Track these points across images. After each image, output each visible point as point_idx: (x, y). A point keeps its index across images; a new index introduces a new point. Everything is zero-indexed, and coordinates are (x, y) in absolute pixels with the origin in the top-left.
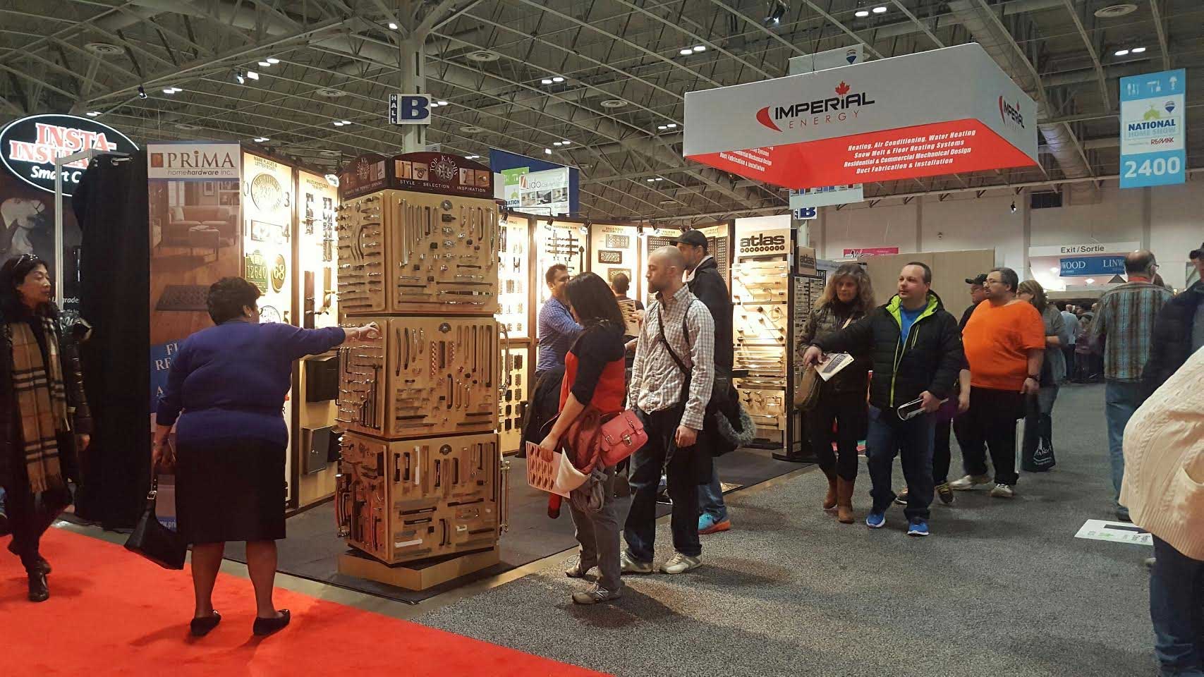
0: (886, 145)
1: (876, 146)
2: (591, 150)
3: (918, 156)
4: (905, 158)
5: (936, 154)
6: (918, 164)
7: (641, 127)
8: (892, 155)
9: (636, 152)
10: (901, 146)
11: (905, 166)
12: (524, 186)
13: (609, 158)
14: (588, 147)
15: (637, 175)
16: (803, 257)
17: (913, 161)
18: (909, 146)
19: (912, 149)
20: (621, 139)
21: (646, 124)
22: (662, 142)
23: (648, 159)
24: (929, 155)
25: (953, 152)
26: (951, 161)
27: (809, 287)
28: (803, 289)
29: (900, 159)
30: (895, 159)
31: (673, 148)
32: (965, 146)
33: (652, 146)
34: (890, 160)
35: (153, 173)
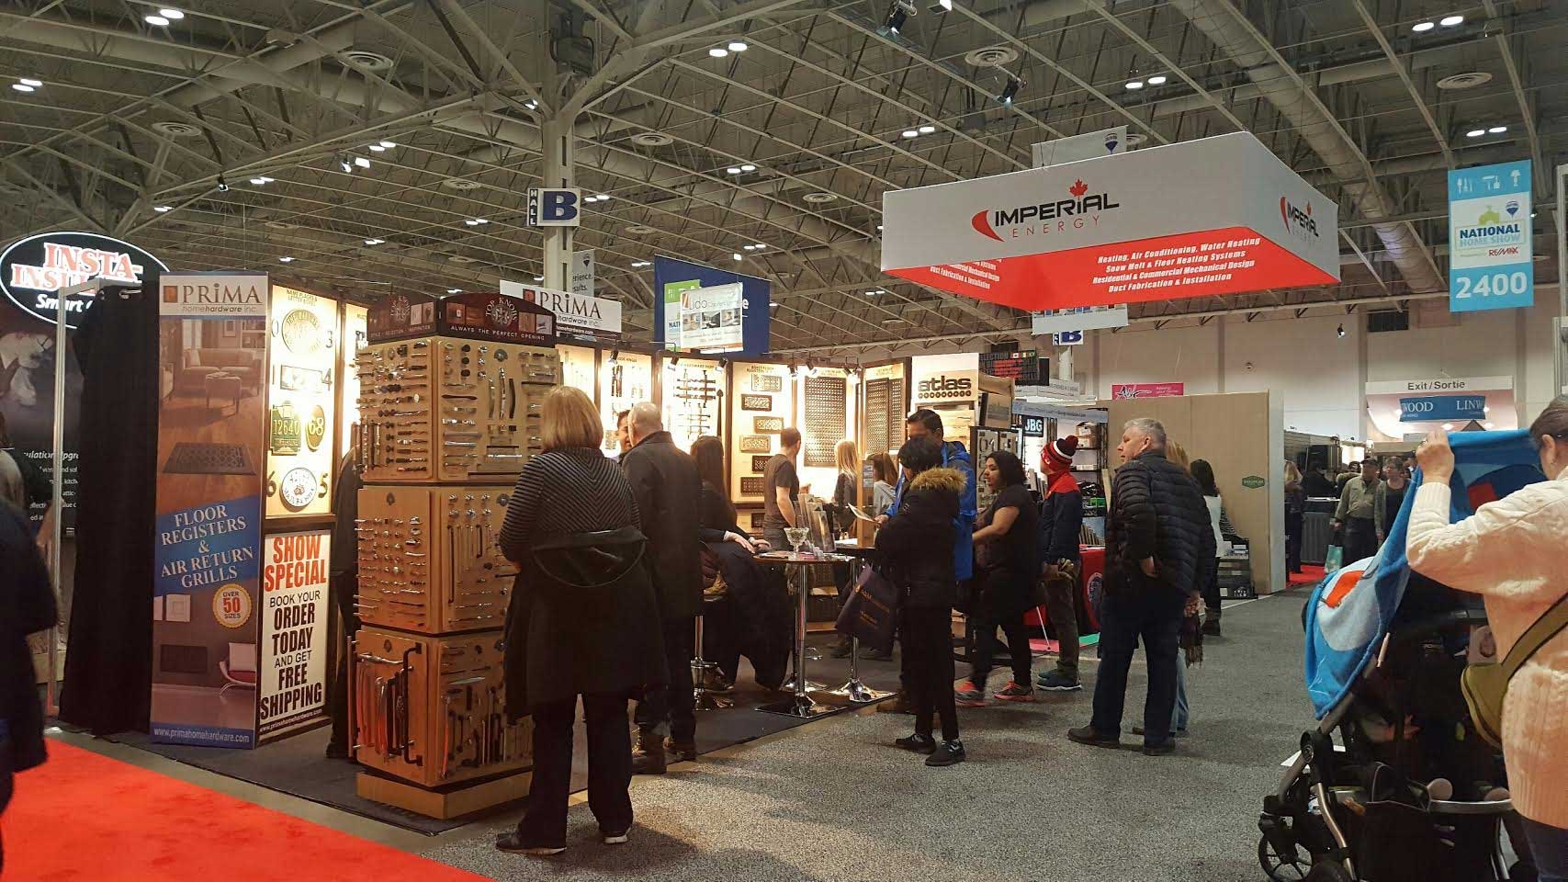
0: (1146, 256)
1: (1133, 257)
2: (792, 255)
3: (1187, 270)
4: (1169, 273)
5: (1210, 268)
6: (1187, 281)
7: (856, 228)
8: (1155, 269)
9: (849, 257)
10: (1165, 258)
11: (1171, 283)
12: (686, 306)
13: (817, 266)
17: (1181, 277)
18: (1175, 257)
19: (1179, 261)
20: (830, 241)
24: (1201, 269)
25: (1232, 265)
26: (1229, 277)
29: (1163, 274)
30: (1158, 274)
32: (1247, 258)
33: (870, 250)
34: (1152, 275)
35: (165, 309)
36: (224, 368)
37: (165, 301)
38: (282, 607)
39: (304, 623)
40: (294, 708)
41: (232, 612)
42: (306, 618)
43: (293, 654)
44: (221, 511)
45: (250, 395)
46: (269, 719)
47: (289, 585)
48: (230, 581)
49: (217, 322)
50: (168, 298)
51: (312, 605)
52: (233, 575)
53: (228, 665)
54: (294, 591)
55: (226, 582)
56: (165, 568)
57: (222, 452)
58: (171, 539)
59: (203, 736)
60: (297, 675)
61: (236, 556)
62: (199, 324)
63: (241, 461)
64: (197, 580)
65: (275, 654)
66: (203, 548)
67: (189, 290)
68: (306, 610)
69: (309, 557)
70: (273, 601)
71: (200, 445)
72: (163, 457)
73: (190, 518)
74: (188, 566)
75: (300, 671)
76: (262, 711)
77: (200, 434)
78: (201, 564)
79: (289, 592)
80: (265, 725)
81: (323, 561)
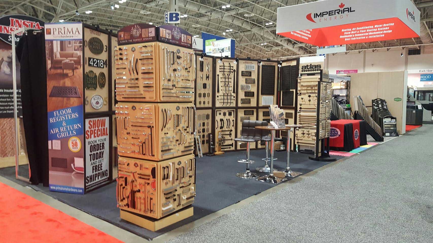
0: (357, 29)
1: (353, 29)
2: (240, 33)
3: (370, 33)
4: (364, 34)
5: (378, 33)
6: (370, 37)
7: (259, 24)
8: (359, 33)
9: (257, 33)
10: (363, 30)
11: (365, 37)
12: (214, 46)
13: (247, 36)
14: (239, 32)
15: (258, 42)
16: (324, 74)
17: (368, 36)
18: (367, 29)
19: (368, 31)
20: (251, 28)
21: (261, 23)
22: (267, 29)
23: (262, 36)
24: (375, 33)
25: (385, 32)
26: (384, 35)
27: (326, 87)
28: (324, 87)
29: (363, 35)
31: (271, 32)
32: (390, 29)
33: (263, 31)
34: (359, 35)
35: (47, 37)
36: (68, 59)
37: (47, 34)
38: (93, 144)
39: (100, 149)
40: (98, 179)
41: (75, 146)
42: (101, 148)
43: (97, 160)
44: (69, 111)
45: (77, 68)
46: (89, 184)
47: (95, 137)
48: (74, 136)
49: (65, 42)
50: (48, 33)
51: (104, 143)
52: (75, 134)
53: (74, 165)
54: (97, 139)
55: (72, 136)
56: (52, 130)
57: (69, 90)
58: (53, 120)
59: (67, 189)
60: (99, 167)
61: (76, 127)
62: (59, 42)
63: (76, 93)
64: (63, 135)
65: (91, 161)
66: (64, 124)
67: (55, 30)
68: (101, 145)
69: (102, 126)
70: (89, 143)
71: (61, 87)
72: (49, 91)
73: (59, 113)
74: (59, 130)
75: (100, 166)
76: (86, 181)
77: (61, 83)
78: (64, 129)
79: (95, 139)
80: (87, 186)
81: (107, 128)
